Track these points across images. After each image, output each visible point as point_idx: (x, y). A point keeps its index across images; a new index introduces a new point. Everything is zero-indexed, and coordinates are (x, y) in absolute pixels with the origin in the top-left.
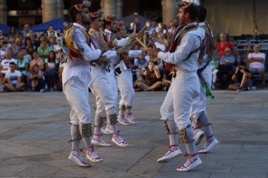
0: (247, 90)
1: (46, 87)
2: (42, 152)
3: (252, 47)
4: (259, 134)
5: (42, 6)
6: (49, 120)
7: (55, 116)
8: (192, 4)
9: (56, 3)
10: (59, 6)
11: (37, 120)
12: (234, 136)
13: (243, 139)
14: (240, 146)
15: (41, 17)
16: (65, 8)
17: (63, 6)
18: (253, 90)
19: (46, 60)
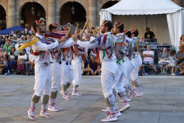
0: (142, 75)
1: (9, 72)
2: (6, 115)
3: (146, 47)
4: (151, 104)
5: (7, 17)
6: (10, 94)
7: (15, 91)
8: (109, 21)
9: (16, 16)
10: (18, 17)
11: (3, 94)
12: (134, 106)
13: (140, 108)
14: (138, 112)
15: (6, 24)
16: (22, 19)
17: (21, 18)
18: (146, 75)
19: (9, 53)
